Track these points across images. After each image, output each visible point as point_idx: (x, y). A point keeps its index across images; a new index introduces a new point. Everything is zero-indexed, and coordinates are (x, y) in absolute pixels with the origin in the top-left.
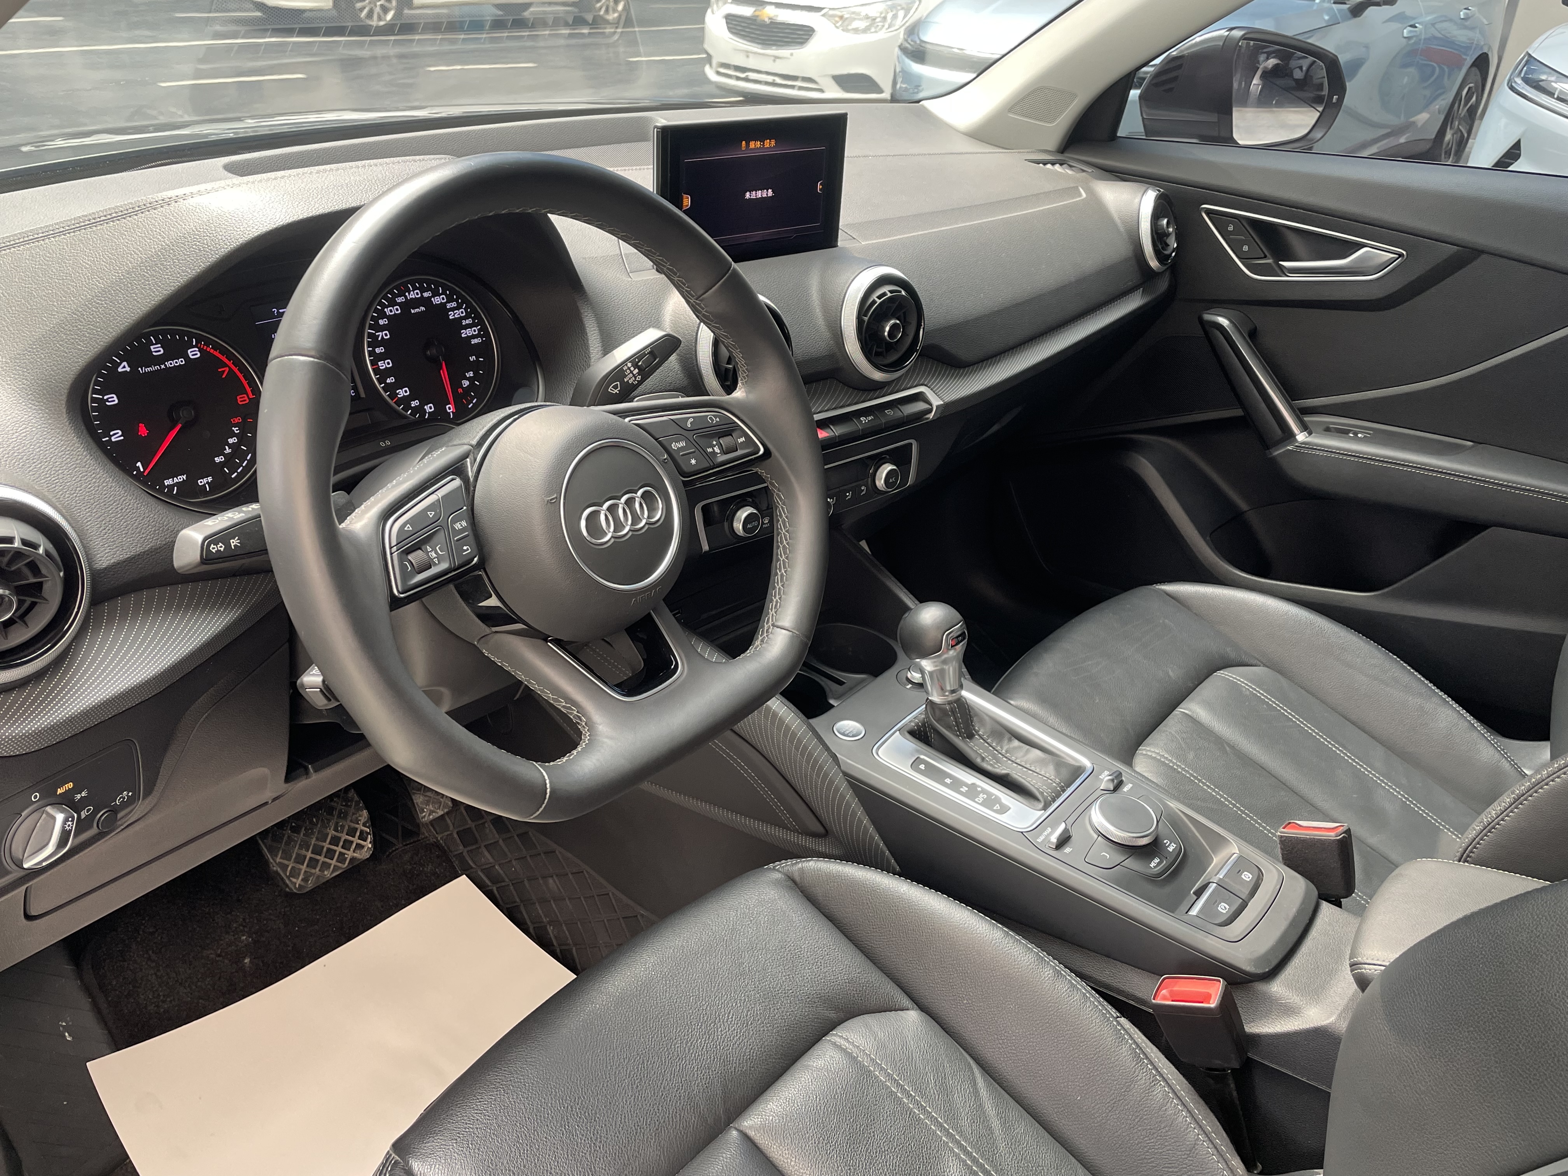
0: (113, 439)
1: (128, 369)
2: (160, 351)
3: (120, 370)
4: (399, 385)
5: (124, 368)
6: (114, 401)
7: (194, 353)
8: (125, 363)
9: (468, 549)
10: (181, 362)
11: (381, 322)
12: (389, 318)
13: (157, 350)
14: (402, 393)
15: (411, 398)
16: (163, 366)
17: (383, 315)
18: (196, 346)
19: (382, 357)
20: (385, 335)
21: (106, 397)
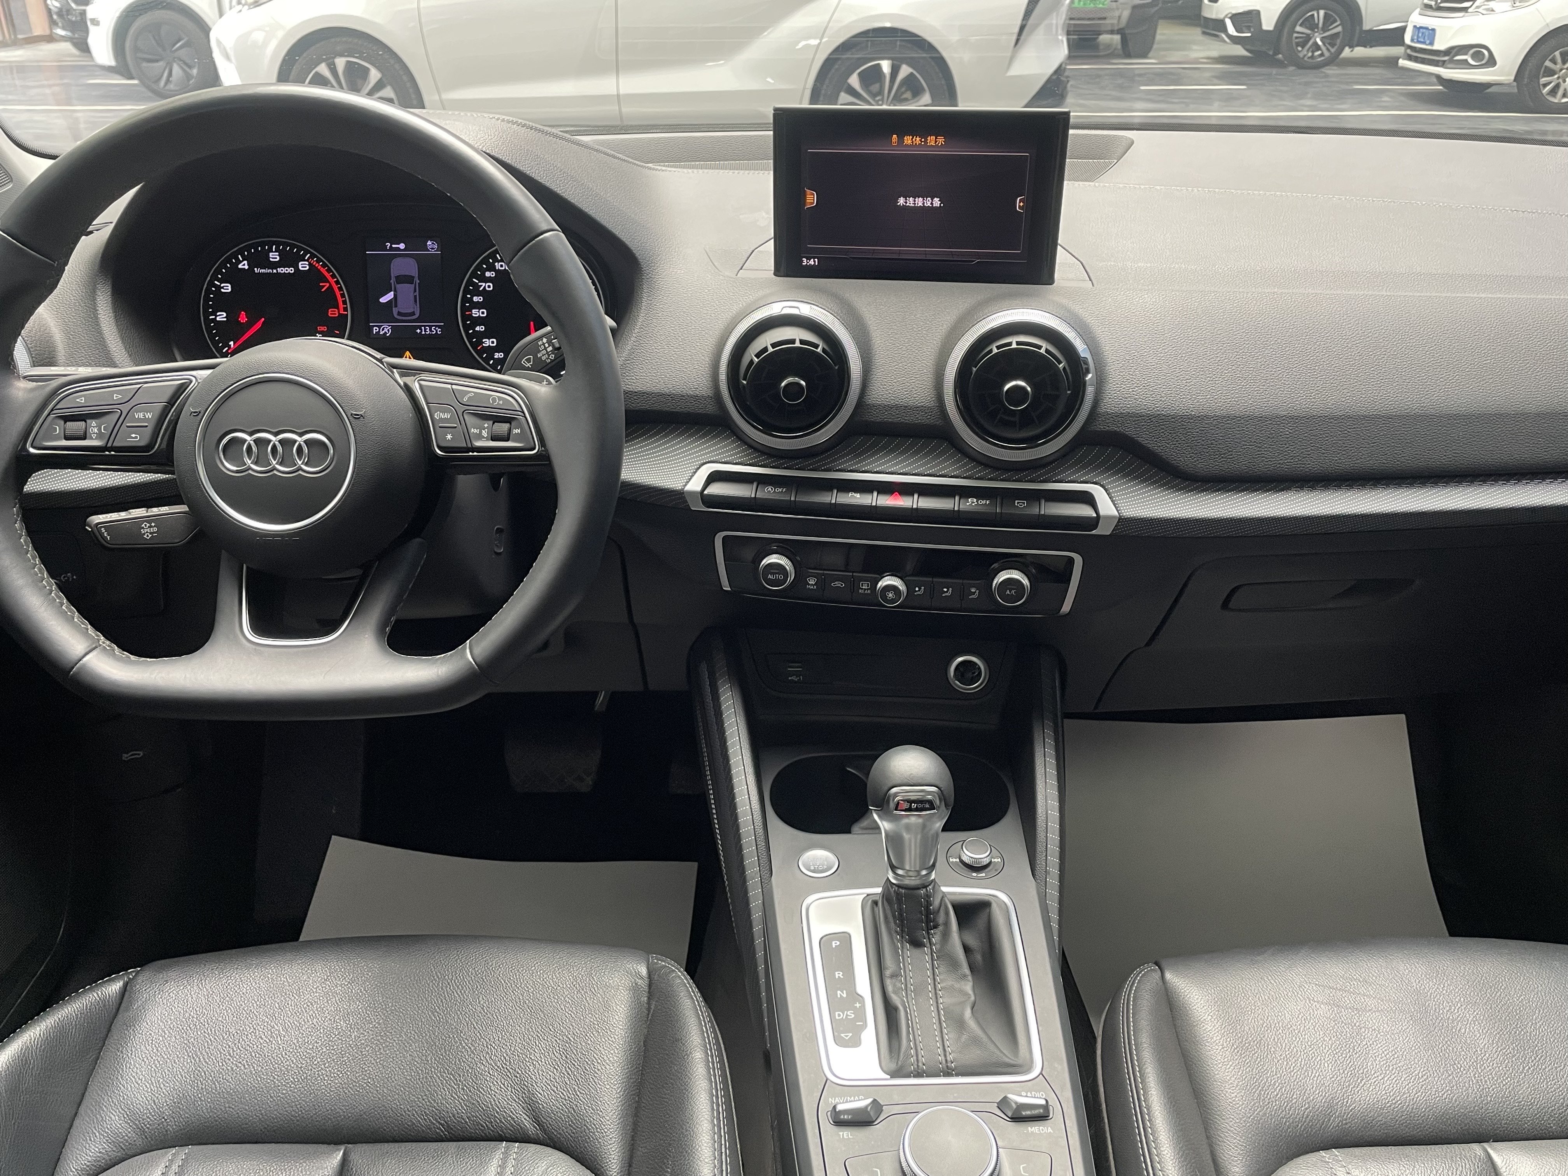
0: (218, 319)
1: (246, 267)
2: (276, 258)
3: (240, 266)
4: (487, 335)
5: (244, 265)
6: (228, 289)
7: (303, 266)
8: (245, 262)
9: (136, 437)
10: (291, 270)
11: (488, 274)
12: (498, 272)
13: (274, 257)
14: (487, 343)
15: (497, 349)
16: (275, 271)
17: (492, 268)
18: (307, 260)
19: (478, 306)
20: (489, 287)
21: (222, 285)
